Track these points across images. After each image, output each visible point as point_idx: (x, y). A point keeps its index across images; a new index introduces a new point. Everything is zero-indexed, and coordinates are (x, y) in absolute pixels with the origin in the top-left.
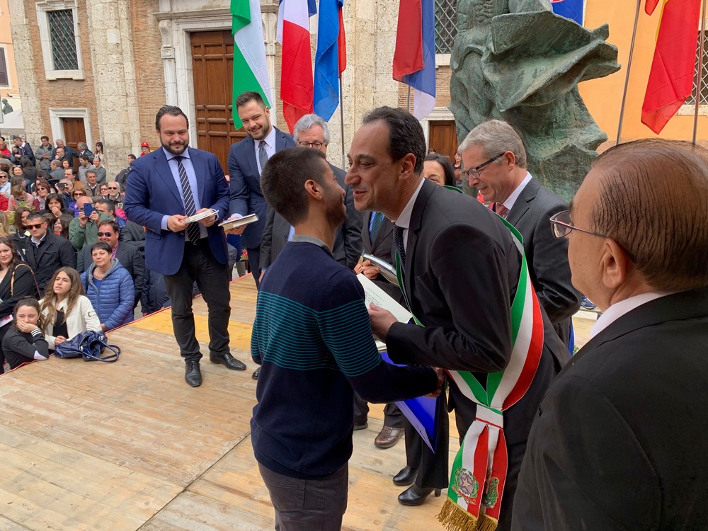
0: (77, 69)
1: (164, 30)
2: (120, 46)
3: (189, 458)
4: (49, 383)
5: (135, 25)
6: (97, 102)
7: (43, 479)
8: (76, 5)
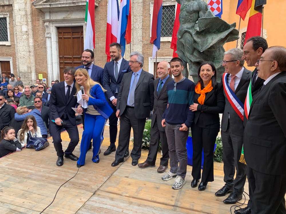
0: (8, 41)
1: (47, 26)
2: (27, 32)
3: (92, 183)
4: (23, 160)
5: (34, 24)
6: (17, 55)
7: (34, 193)
8: (8, 16)
